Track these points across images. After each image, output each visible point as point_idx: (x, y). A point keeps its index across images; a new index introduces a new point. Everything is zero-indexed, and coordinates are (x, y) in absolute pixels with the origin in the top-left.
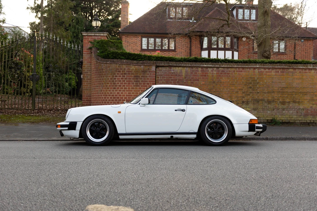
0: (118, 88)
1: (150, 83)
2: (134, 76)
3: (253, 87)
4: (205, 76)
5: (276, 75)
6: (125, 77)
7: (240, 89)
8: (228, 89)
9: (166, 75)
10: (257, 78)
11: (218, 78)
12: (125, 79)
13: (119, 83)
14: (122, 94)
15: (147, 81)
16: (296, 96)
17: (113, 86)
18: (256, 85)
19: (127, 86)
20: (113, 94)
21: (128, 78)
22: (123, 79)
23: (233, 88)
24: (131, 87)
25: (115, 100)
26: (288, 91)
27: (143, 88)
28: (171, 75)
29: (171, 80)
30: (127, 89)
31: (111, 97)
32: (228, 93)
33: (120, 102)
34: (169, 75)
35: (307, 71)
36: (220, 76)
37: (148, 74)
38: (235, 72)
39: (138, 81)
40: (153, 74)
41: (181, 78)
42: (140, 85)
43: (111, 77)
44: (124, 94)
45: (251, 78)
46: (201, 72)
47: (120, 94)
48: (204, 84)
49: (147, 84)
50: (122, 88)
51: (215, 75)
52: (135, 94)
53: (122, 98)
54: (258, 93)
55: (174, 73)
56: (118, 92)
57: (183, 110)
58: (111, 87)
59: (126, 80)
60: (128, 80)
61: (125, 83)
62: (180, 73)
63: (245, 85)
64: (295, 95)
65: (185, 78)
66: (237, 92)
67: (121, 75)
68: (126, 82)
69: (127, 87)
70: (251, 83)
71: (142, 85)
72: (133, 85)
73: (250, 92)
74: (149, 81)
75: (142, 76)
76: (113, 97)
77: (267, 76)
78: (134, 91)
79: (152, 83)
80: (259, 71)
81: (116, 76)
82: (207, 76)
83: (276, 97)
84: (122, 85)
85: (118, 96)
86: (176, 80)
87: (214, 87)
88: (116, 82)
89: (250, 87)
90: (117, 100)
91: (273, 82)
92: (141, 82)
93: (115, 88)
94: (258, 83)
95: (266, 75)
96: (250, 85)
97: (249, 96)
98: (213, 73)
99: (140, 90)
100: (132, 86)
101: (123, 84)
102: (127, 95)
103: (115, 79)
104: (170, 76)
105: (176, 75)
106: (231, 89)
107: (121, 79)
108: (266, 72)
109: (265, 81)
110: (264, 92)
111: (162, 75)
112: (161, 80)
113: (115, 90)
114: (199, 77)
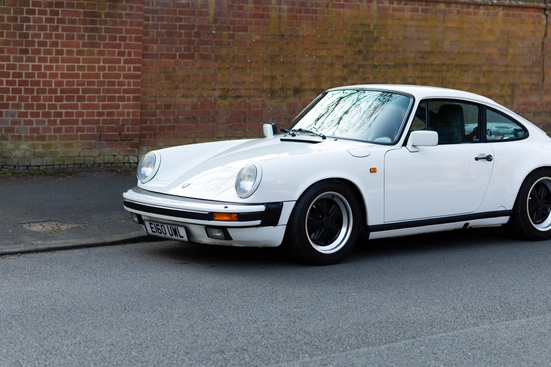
0: (37, 52)
1: (128, 36)
2: (86, 14)
3: (366, 51)
4: (262, 16)
5: (412, 18)
6: (60, 17)
7: (338, 57)
8: (313, 56)
9: (168, 12)
10: (374, 25)
11: (291, 24)
12: (60, 21)
13: (38, 36)
14: (48, 72)
15: (120, 31)
16: (449, 74)
17: (21, 44)
18: (372, 46)
19: (63, 45)
20: (18, 71)
21: (67, 18)
22: (51, 20)
23: (323, 53)
24: (75, 49)
25: (27, 91)
26: (434, 62)
27: (109, 53)
28: (181, 13)
29: (181, 27)
30: (65, 56)
31: (11, 79)
32: (312, 69)
33: (42, 96)
34: (175, 12)
35: (471, 10)
36: (296, 18)
37: (124, 9)
38: (330, 9)
39: (97, 30)
40: (137, 7)
41: (205, 23)
42: (102, 42)
43: (12, 15)
44: (54, 71)
45: (362, 25)
46: (252, 5)
47: (43, 71)
48: (260, 42)
49: (123, 39)
50: (50, 52)
51: (285, 15)
52: (86, 72)
53: (50, 84)
54: (375, 66)
55: (188, 5)
56: (36, 63)
57: (489, 158)
58: (12, 47)
59: (61, 25)
60: (66, 25)
61: (58, 36)
62: (203, 6)
63: (350, 44)
64: (447, 71)
65: (216, 21)
66: (332, 65)
67: (48, 9)
68: (60, 32)
69: (65, 49)
70: (361, 40)
71: (107, 41)
72: (81, 42)
73: (360, 66)
74: (128, 31)
75: (107, 15)
76: (17, 80)
77: (395, 21)
78: (85, 61)
79: (134, 35)
80: (378, 7)
81: (32, 12)
82: (268, 17)
83: (410, 77)
84: (48, 41)
85: (36, 79)
86: (192, 27)
87: (281, 49)
88: (30, 32)
89: (360, 52)
90: (32, 91)
91: (405, 38)
92: (103, 34)
93: (25, 51)
94: (376, 40)
95: (392, 17)
96: (361, 46)
97: (356, 76)
98: (280, 10)
99: (102, 57)
100: (77, 45)
101: (54, 40)
102: (63, 76)
103: (28, 20)
104: (178, 16)
105: (193, 13)
106: (320, 56)
107: (48, 20)
108: (394, 10)
109: (390, 36)
110: (387, 66)
111: (156, 12)
112: (154, 28)
113: (24, 56)
114: (249, 20)
